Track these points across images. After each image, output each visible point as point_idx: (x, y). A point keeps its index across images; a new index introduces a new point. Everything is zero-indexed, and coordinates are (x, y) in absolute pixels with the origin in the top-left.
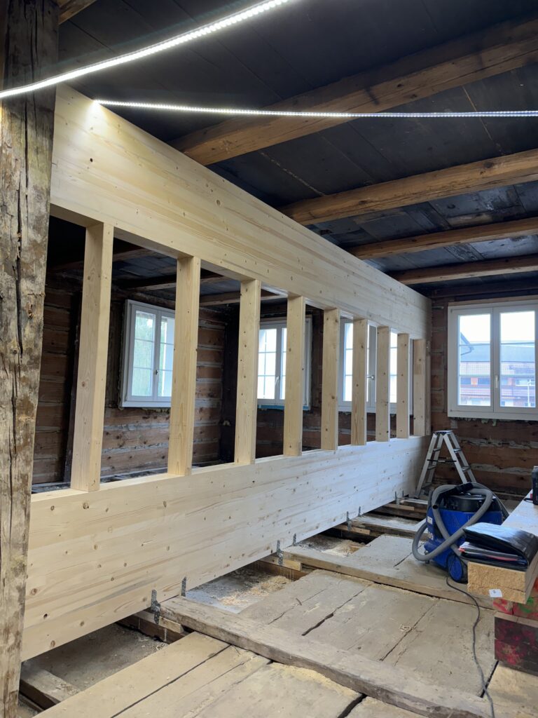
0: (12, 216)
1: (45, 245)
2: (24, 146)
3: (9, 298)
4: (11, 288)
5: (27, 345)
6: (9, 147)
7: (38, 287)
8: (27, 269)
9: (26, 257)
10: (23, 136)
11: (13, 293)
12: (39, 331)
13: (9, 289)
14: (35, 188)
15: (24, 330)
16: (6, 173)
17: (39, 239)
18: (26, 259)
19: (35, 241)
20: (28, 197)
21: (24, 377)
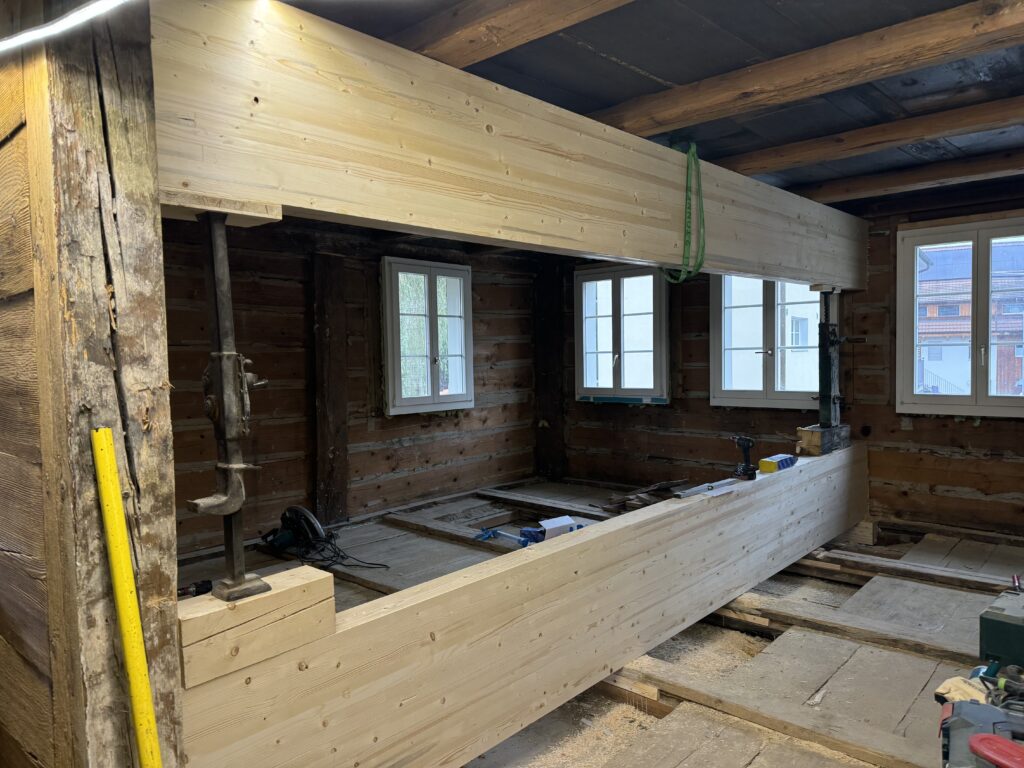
0: (92, 257)
1: (160, 299)
2: (99, 123)
3: (104, 405)
4: (106, 386)
5: (147, 480)
6: (69, 131)
7: (155, 374)
8: (131, 346)
9: (126, 327)
10: (96, 103)
11: (110, 395)
12: (165, 451)
13: (101, 389)
14: (130, 196)
15: (139, 454)
16: (70, 180)
17: (147, 288)
18: (127, 329)
19: (141, 294)
20: (119, 217)
21: (148, 534)
